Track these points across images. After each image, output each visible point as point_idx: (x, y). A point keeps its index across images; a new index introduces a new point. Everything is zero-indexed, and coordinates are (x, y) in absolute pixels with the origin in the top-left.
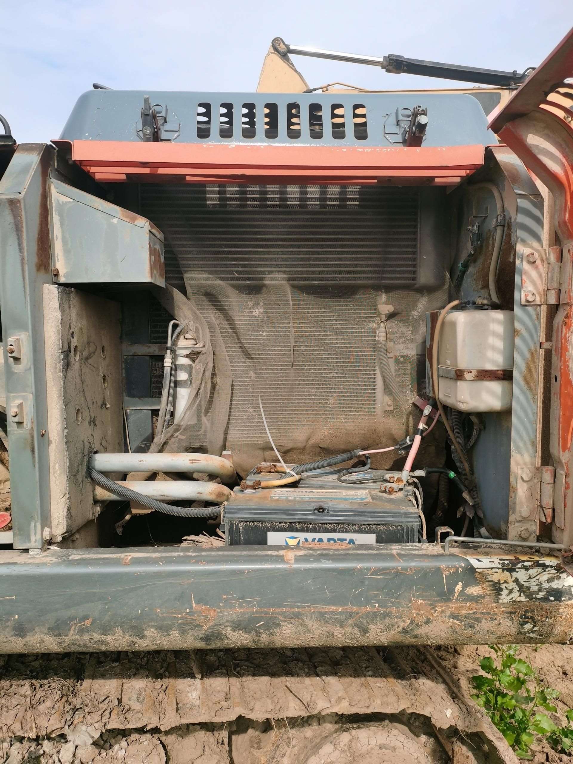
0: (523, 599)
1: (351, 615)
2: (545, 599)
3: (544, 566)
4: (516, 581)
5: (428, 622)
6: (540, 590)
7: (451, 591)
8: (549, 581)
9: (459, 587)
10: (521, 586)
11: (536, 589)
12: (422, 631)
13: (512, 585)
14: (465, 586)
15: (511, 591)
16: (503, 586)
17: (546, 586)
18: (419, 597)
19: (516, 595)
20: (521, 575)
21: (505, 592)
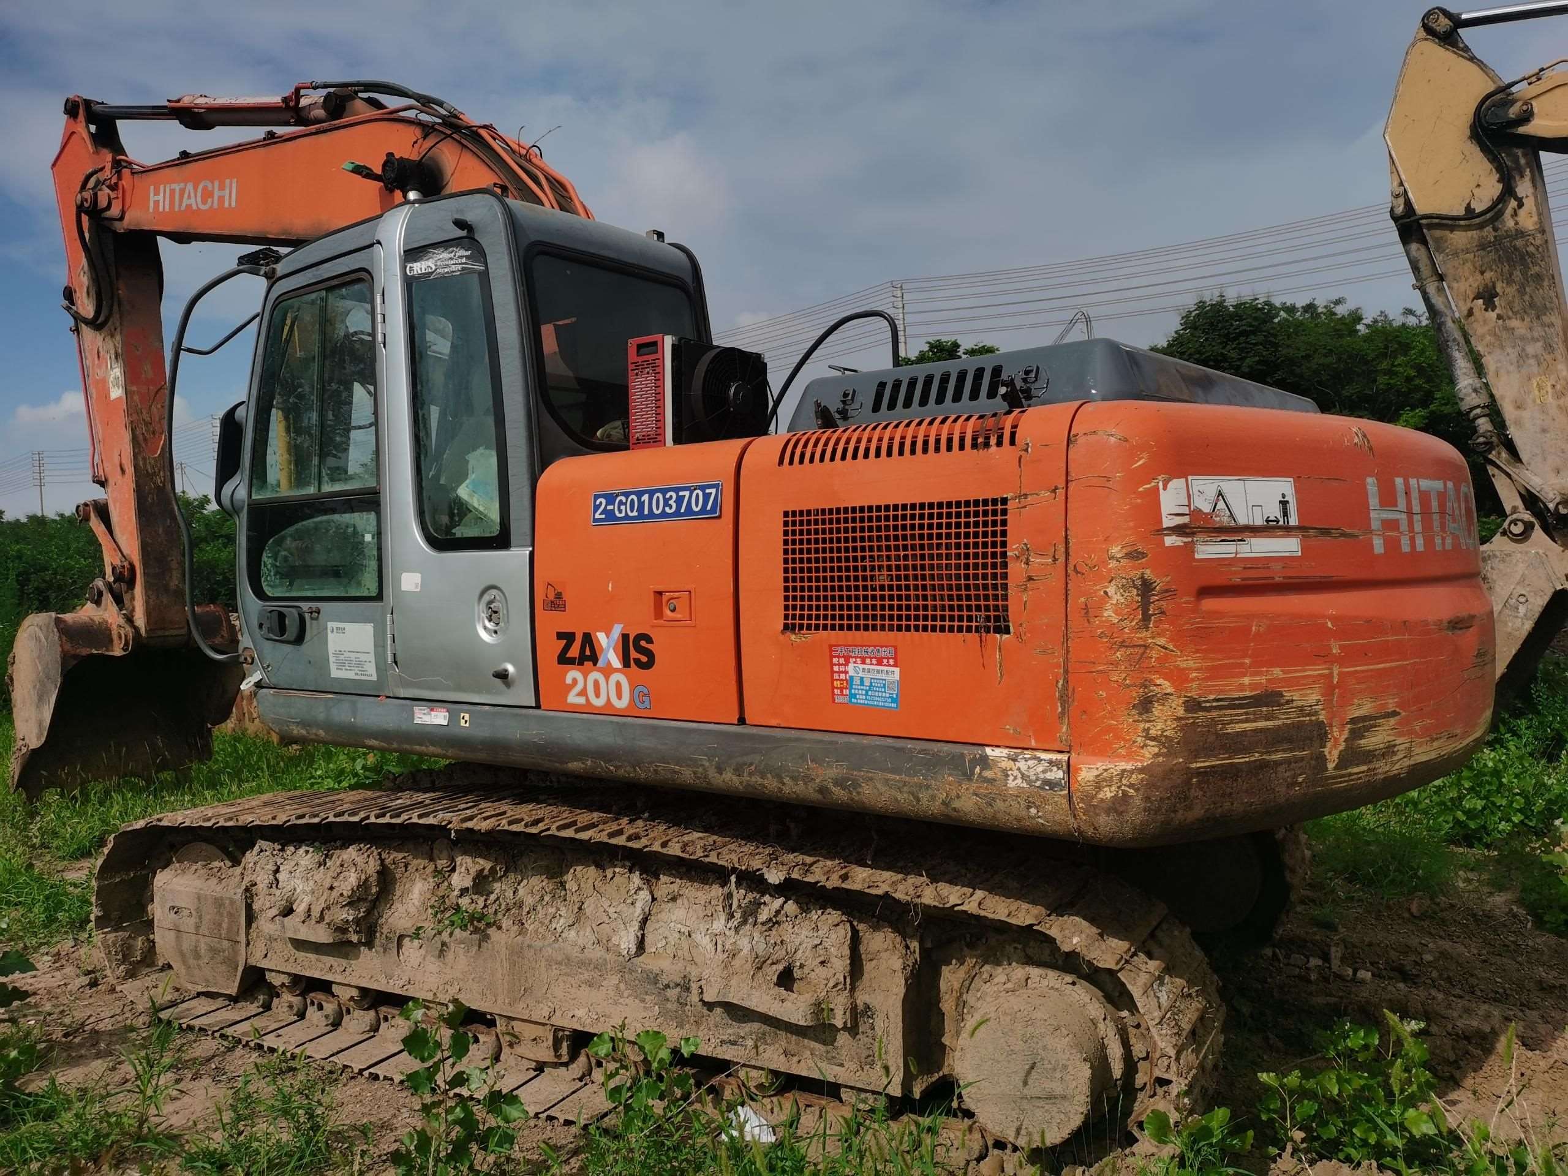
0: (1025, 785)
1: (905, 784)
2: (1041, 788)
3: (1040, 760)
4: (1019, 769)
5: (958, 797)
6: (1037, 779)
7: (972, 773)
8: (1044, 772)
9: (978, 769)
10: (1023, 775)
11: (1034, 778)
12: (956, 804)
13: (1016, 773)
14: (982, 770)
15: (1015, 778)
16: (1010, 773)
17: (1042, 776)
18: (950, 775)
19: (1019, 781)
20: (1022, 765)
21: (1011, 778)
